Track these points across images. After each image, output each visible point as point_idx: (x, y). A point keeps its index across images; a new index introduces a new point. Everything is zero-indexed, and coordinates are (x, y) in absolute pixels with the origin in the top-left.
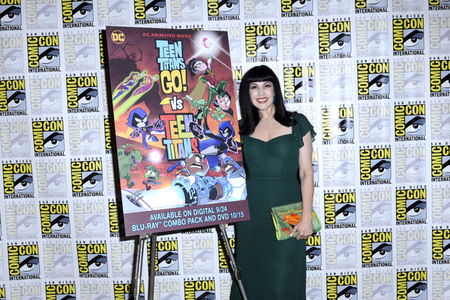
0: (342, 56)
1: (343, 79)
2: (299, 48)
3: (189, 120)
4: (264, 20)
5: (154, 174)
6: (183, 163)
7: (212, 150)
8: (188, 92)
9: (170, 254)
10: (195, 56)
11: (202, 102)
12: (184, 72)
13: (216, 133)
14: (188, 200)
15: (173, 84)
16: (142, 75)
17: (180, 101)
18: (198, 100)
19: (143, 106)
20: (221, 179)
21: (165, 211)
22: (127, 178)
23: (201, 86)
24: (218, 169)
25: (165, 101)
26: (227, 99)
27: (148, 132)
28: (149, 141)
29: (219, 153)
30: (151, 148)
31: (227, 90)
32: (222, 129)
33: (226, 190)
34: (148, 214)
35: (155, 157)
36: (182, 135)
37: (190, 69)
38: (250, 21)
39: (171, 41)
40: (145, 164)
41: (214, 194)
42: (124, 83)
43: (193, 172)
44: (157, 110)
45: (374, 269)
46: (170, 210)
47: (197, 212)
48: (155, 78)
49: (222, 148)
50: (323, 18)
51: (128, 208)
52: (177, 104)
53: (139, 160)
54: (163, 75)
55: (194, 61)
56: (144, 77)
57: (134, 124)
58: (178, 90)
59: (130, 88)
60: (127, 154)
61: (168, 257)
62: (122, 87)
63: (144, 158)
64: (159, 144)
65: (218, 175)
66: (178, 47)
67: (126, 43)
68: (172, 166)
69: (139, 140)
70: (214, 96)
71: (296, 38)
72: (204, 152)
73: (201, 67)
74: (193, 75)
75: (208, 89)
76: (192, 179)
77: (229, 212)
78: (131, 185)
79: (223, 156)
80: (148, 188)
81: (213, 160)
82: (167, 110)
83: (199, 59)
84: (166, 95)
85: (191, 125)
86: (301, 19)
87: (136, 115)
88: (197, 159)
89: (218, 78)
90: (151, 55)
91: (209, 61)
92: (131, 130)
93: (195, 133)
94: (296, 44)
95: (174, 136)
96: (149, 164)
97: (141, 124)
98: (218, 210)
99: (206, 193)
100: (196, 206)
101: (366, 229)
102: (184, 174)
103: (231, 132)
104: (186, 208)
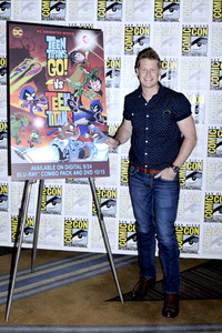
0: (199, 55)
1: (199, 72)
2: (167, 46)
3: (67, 97)
4: (140, 23)
5: (36, 136)
6: (60, 129)
7: (83, 121)
8: (68, 76)
9: (55, 198)
10: (76, 49)
11: (79, 84)
12: (66, 61)
13: (88, 108)
14: (61, 157)
15: (57, 69)
16: (33, 61)
17: (61, 83)
18: (75, 82)
19: (32, 84)
20: (89, 143)
21: (44, 164)
22: (17, 137)
23: (79, 72)
24: (87, 136)
25: (50, 82)
26: (98, 82)
27: (35, 104)
28: (35, 111)
29: (89, 124)
30: (35, 116)
31: (99, 76)
32: (93, 105)
33: (92, 152)
34: (30, 165)
35: (39, 123)
36: (61, 108)
37: (71, 59)
38: (129, 23)
39: (58, 37)
40: (30, 128)
41: (82, 155)
42: (19, 66)
43: (67, 136)
44: (43, 88)
45: (213, 224)
46: (47, 164)
47: (67, 167)
48: (43, 64)
49: (92, 120)
50: (187, 24)
51: (15, 159)
52: (58, 85)
53: (26, 125)
54: (50, 62)
55: (75, 53)
56: (35, 63)
57: (25, 97)
58: (61, 74)
59: (24, 70)
60: (17, 119)
61: (53, 201)
62: (18, 69)
63: (30, 123)
64: (43, 114)
65: (86, 140)
66: (63, 42)
67: (24, 37)
68: (52, 131)
69: (28, 109)
70: (88, 80)
71: (165, 38)
72: (77, 122)
73: (80, 58)
74: (73, 63)
75: (84, 74)
76: (66, 142)
77: (93, 169)
78: (18, 143)
79: (92, 126)
80: (32, 146)
81: (84, 129)
82: (50, 88)
83: (79, 51)
84: (51, 77)
85: (69, 101)
86: (169, 23)
87: (26, 91)
88: (71, 127)
89: (93, 66)
90: (41, 47)
91: (87, 54)
92: (21, 102)
93: (71, 108)
94: (164, 43)
95: (54, 108)
96: (34, 128)
97: (30, 98)
98: (84, 167)
99: (77, 153)
100: (67, 163)
101: (209, 192)
102: (60, 137)
103: (100, 108)
104: (60, 163)
